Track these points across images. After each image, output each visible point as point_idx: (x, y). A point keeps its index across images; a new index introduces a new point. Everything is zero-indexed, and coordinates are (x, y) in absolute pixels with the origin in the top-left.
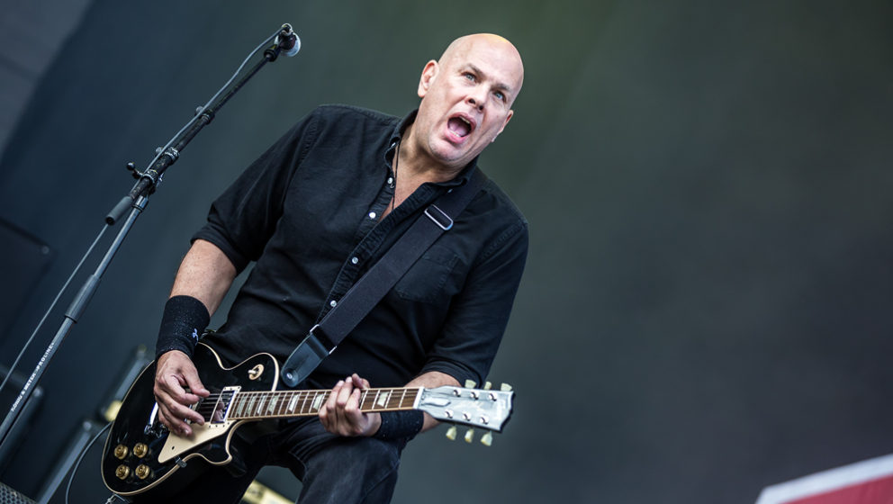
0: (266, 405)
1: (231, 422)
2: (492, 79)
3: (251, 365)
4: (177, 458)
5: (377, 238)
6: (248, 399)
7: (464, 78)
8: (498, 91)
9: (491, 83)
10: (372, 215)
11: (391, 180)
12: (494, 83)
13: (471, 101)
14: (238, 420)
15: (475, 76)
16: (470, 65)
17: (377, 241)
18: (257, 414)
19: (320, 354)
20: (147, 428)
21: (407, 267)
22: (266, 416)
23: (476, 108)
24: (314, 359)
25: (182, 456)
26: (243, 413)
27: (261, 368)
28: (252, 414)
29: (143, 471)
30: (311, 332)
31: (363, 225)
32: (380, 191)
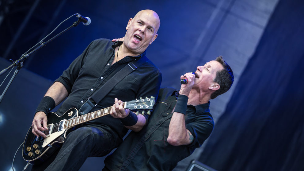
0: (76, 121)
1: (65, 129)
2: (147, 24)
4: (48, 144)
5: (110, 71)
6: (69, 121)
7: (139, 24)
8: (149, 28)
9: (147, 25)
10: (108, 64)
12: (148, 25)
13: (140, 30)
14: (67, 128)
15: (142, 23)
16: (140, 20)
17: (110, 72)
18: (73, 125)
19: (92, 106)
20: (36, 139)
21: (121, 79)
22: (76, 124)
23: (141, 33)
24: (89, 108)
25: (50, 143)
26: (68, 126)
27: (72, 112)
28: (72, 125)
29: (38, 152)
30: (89, 99)
31: (105, 68)
32: (111, 57)
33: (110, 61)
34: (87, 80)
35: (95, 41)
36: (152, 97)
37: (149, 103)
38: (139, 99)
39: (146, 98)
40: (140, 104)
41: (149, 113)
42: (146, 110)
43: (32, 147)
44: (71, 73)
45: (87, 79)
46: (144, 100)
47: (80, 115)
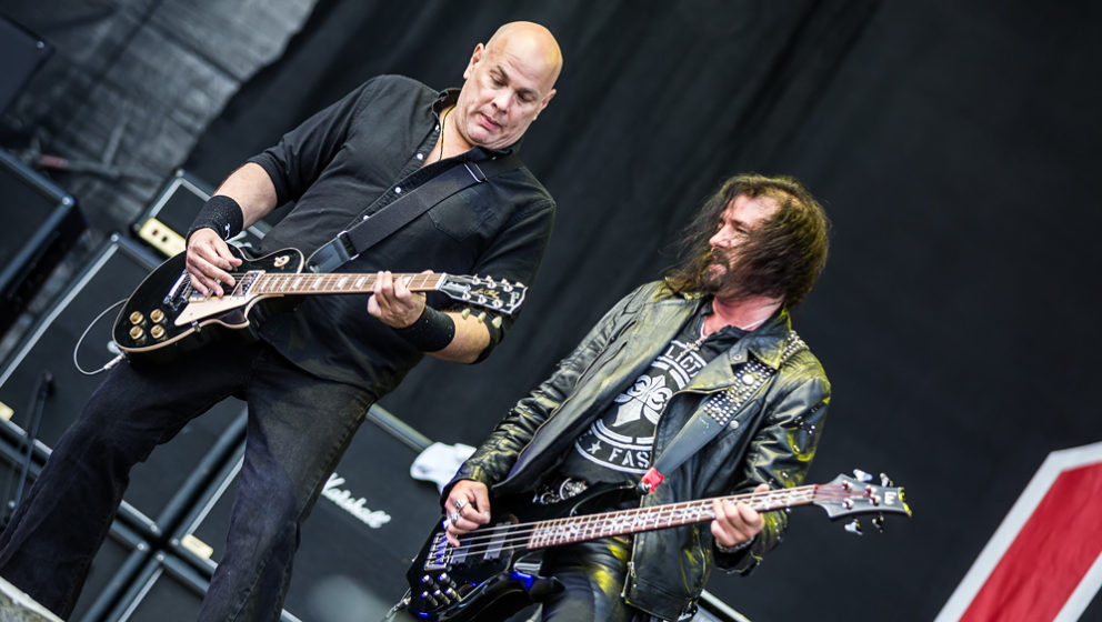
0: (290, 284)
1: (253, 296)
3: (280, 255)
4: (194, 321)
6: (272, 280)
9: (515, 86)
10: (420, 156)
11: (437, 128)
12: (519, 88)
13: (495, 105)
14: (260, 295)
16: (499, 67)
19: (342, 258)
20: (166, 299)
22: (288, 291)
24: (336, 260)
25: (200, 321)
26: (265, 289)
27: (287, 258)
28: (275, 289)
29: (158, 332)
30: (339, 235)
31: (410, 163)
32: (428, 136)
33: (424, 148)
34: (354, 189)
35: (381, 77)
36: (519, 285)
37: (505, 297)
38: (482, 276)
39: (504, 281)
40: (480, 291)
41: (497, 322)
42: (493, 313)
43: (147, 317)
44: (296, 153)
45: (354, 185)
46: (495, 285)
47: (305, 270)
